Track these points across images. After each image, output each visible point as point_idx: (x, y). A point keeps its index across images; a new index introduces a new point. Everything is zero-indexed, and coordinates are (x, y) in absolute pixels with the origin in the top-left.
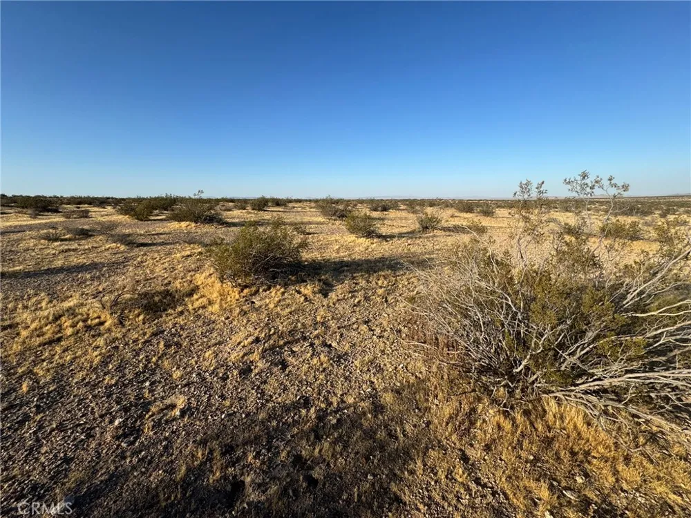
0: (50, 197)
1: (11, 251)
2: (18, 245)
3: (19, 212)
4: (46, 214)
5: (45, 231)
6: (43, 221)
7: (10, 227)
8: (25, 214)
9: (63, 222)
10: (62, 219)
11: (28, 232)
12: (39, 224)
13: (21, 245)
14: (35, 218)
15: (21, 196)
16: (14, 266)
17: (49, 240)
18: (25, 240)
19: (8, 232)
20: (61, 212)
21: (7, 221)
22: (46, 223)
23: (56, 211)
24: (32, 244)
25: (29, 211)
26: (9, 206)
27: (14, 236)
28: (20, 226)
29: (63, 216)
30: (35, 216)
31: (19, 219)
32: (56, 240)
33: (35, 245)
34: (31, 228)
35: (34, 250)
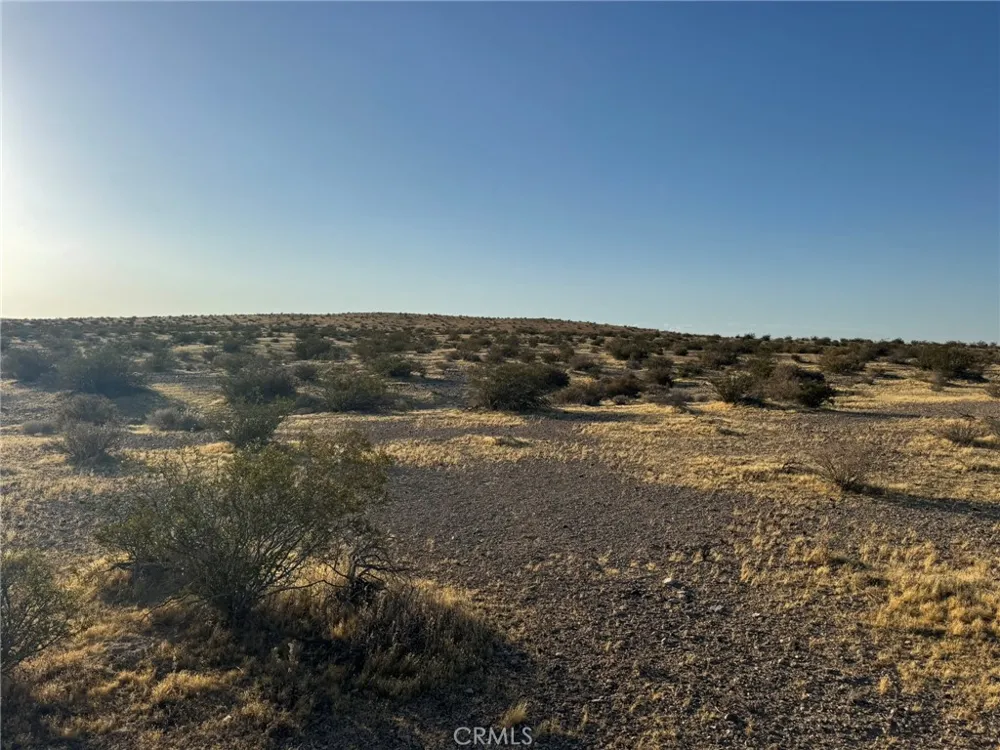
0: (972, 346)
1: (895, 452)
2: (907, 442)
3: (917, 377)
4: (958, 383)
5: (951, 421)
6: (951, 399)
7: (900, 405)
8: (926, 381)
9: (986, 403)
10: (985, 398)
11: (924, 420)
12: (944, 404)
13: (911, 443)
14: (939, 390)
15: (924, 343)
16: (896, 481)
17: (956, 441)
18: (918, 434)
19: (896, 416)
20: (986, 381)
21: (897, 392)
22: (956, 403)
23: (979, 379)
24: (926, 445)
25: (933, 376)
26: (903, 363)
27: (905, 424)
28: (915, 405)
29: (988, 390)
30: (939, 387)
31: (914, 391)
32: (966, 441)
33: (931, 447)
34: (930, 410)
35: (928, 456)
